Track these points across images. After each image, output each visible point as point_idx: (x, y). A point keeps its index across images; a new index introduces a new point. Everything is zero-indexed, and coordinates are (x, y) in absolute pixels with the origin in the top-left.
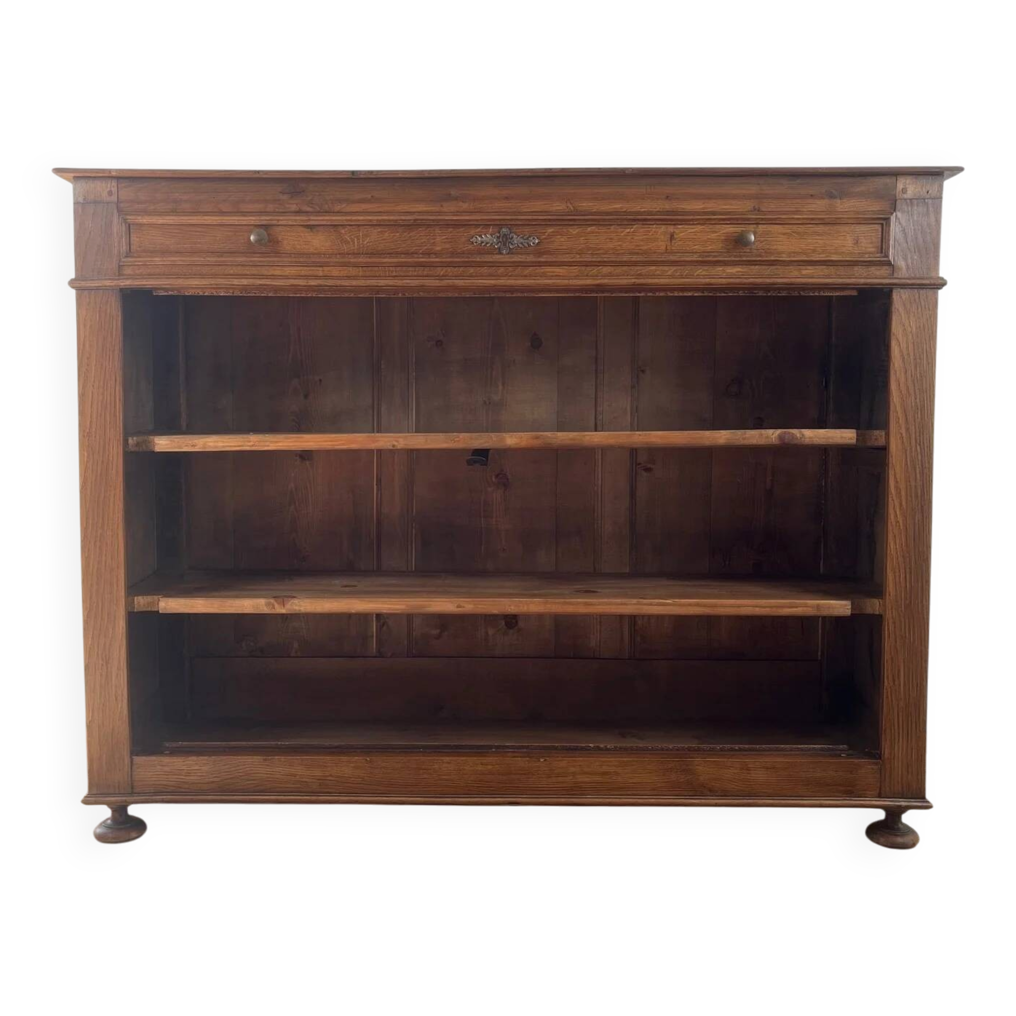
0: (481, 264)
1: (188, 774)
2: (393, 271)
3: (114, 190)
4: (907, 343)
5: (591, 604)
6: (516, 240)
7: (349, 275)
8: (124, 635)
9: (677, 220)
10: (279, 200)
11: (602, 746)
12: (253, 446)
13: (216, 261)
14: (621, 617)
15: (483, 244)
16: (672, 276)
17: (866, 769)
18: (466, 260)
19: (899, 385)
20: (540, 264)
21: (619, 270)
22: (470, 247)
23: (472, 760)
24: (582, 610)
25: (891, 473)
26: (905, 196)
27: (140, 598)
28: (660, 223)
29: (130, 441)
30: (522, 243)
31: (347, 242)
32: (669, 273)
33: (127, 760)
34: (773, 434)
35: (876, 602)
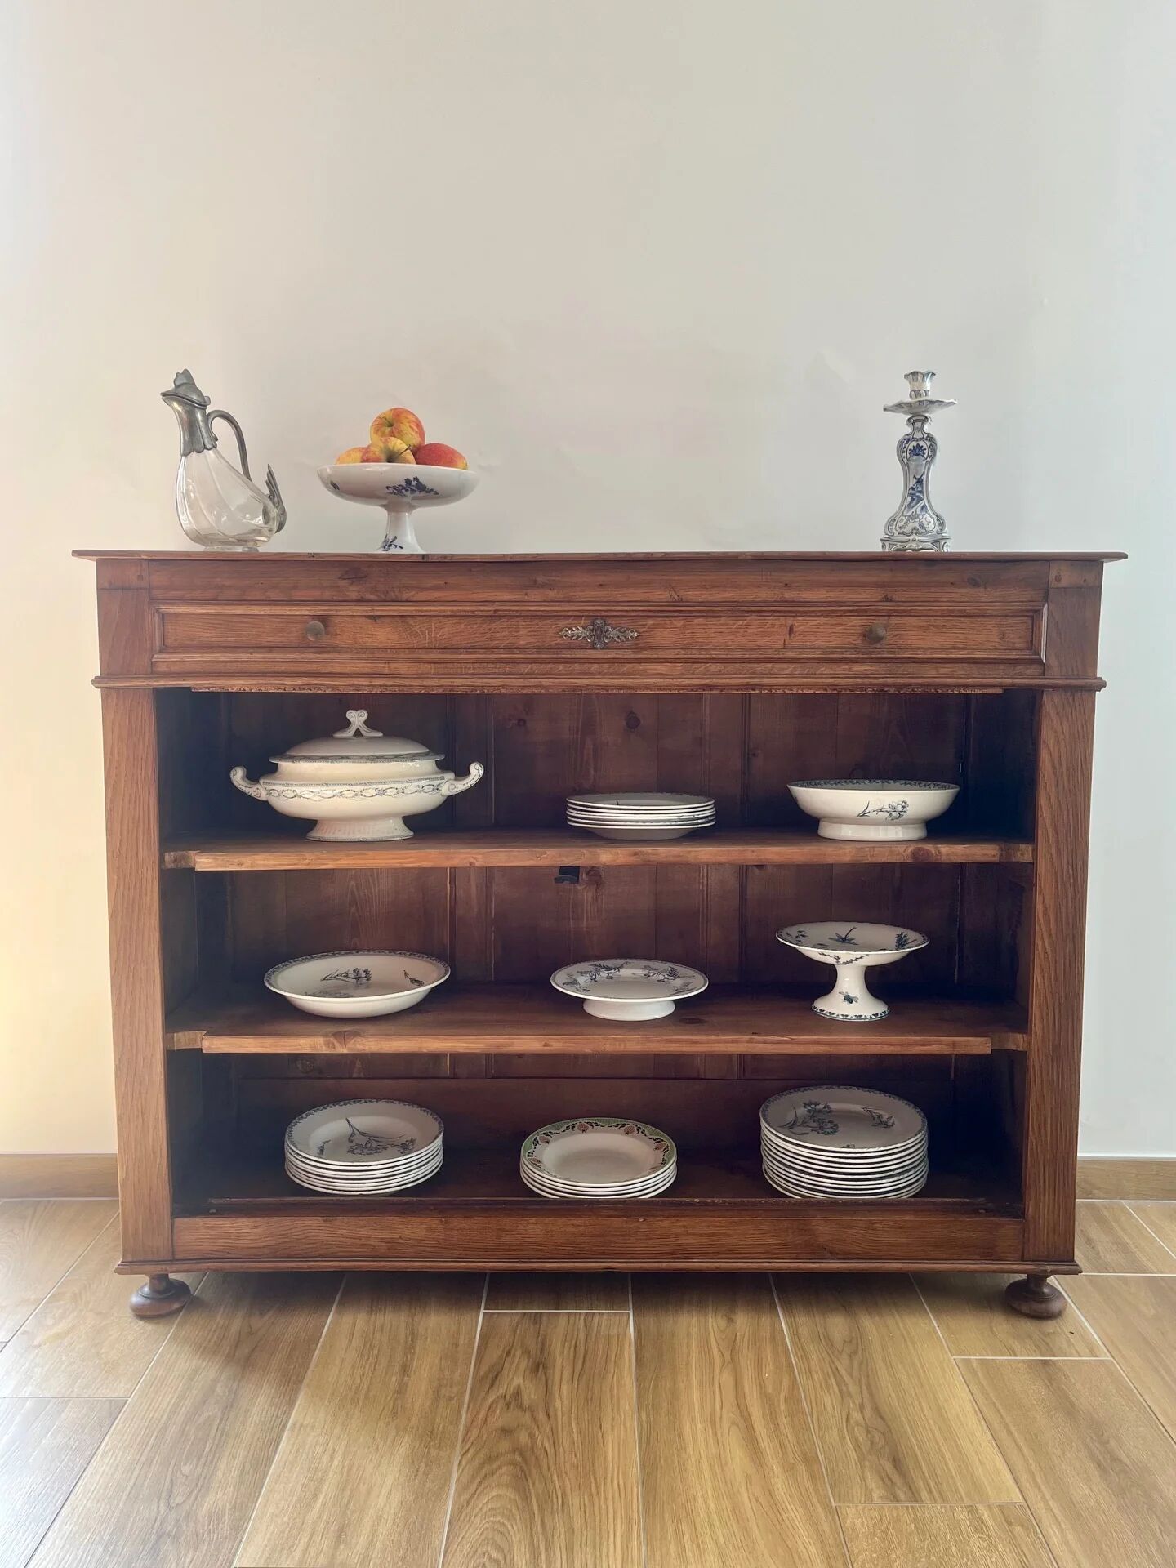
0: (571, 661)
1: (238, 1237)
2: (470, 668)
3: (145, 574)
4: (1059, 752)
5: (696, 1042)
6: (613, 633)
7: (420, 672)
8: (163, 1082)
9: (798, 612)
10: (338, 587)
11: (709, 1200)
12: (308, 864)
13: (264, 658)
14: (730, 1056)
15: (574, 638)
16: (791, 675)
17: (1007, 1230)
18: (555, 656)
19: (1050, 799)
20: (640, 661)
21: (731, 668)
22: (559, 640)
23: (562, 1220)
24: (686, 1048)
25: (1039, 899)
26: (1059, 585)
27: (180, 1034)
28: (778, 614)
29: (167, 856)
30: (618, 637)
31: (416, 635)
32: (787, 672)
33: (167, 1224)
34: (904, 851)
35: (1020, 1037)
